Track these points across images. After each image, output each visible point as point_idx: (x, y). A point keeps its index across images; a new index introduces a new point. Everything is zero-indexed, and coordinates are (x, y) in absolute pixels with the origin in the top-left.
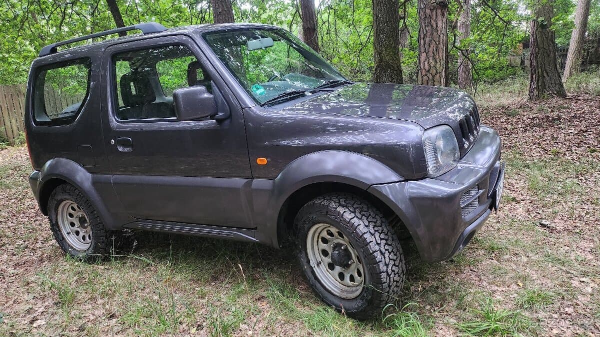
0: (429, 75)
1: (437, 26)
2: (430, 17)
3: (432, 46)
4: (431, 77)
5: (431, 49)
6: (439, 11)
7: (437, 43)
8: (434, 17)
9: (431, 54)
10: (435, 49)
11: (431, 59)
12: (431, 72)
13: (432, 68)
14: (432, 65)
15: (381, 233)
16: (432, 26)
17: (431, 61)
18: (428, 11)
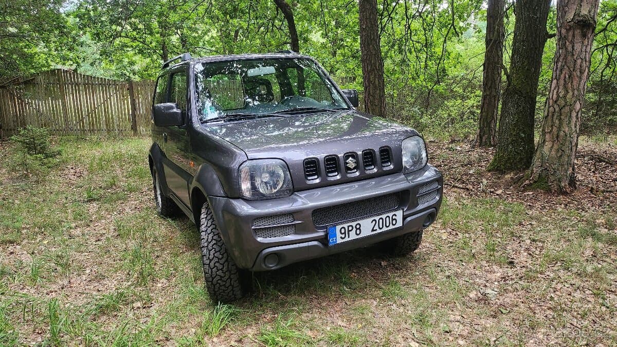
0: (555, 106)
1: (573, 49)
2: (566, 38)
3: (564, 72)
4: (557, 109)
5: (562, 76)
6: (578, 32)
7: (572, 69)
8: (570, 38)
9: (562, 82)
10: (567, 76)
11: (561, 87)
12: (558, 103)
13: (560, 99)
14: (561, 95)
15: (216, 235)
16: (566, 49)
17: (560, 90)
18: (563, 31)
